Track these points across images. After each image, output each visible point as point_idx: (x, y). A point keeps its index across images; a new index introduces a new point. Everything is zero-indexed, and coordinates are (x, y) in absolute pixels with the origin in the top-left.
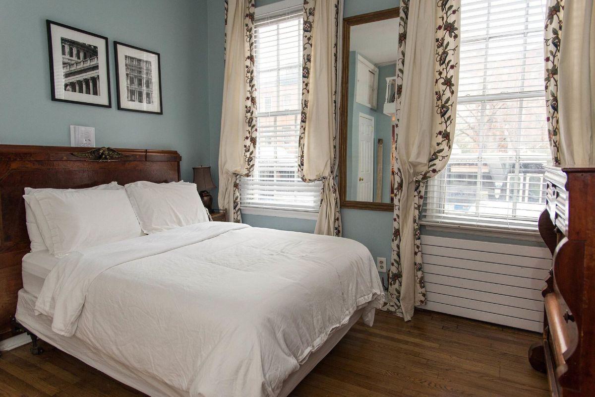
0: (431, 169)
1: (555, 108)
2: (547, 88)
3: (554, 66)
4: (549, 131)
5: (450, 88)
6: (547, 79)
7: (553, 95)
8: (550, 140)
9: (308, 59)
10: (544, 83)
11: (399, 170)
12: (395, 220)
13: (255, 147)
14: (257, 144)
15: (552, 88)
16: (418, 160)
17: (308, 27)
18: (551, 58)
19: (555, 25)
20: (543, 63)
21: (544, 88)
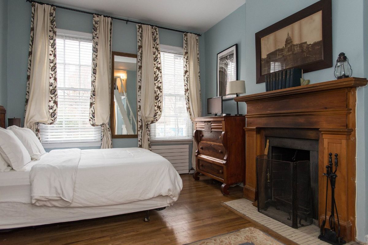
0: (155, 119)
1: (188, 101)
2: (185, 94)
3: (187, 88)
4: (187, 107)
5: (160, 90)
6: (186, 92)
7: (188, 97)
8: (187, 111)
9: (96, 65)
10: (184, 93)
11: (141, 120)
12: (139, 141)
13: (57, 107)
14: (58, 105)
15: (187, 94)
16: (149, 116)
17: (95, 50)
18: (186, 85)
19: (186, 76)
20: (184, 87)
21: (184, 94)
